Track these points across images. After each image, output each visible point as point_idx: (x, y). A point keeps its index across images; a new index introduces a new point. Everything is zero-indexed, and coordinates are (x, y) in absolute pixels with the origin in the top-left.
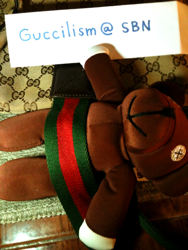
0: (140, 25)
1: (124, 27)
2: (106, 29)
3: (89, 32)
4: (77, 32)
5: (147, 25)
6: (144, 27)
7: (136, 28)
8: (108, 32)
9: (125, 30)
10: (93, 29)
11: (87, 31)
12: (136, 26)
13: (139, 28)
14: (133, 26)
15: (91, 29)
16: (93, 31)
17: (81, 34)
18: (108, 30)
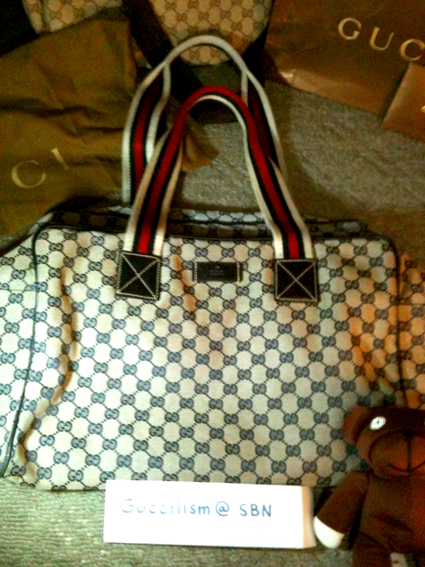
0: (260, 509)
1: (243, 510)
2: (222, 509)
3: (202, 510)
4: (189, 510)
5: (268, 510)
6: (265, 512)
7: (255, 512)
8: (224, 513)
9: (244, 513)
10: (207, 507)
11: (199, 508)
12: (256, 509)
13: (258, 513)
14: (253, 510)
15: (205, 506)
16: (207, 509)
17: (192, 511)
18: (224, 510)
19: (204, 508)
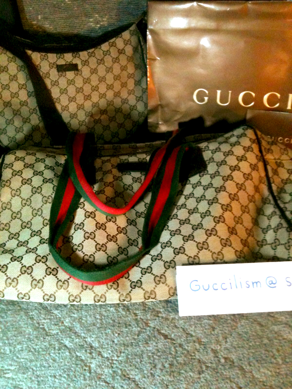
1: (288, 282)
2: (271, 282)
3: (255, 284)
4: (244, 285)
8: (273, 285)
9: (289, 284)
10: (258, 282)
11: (253, 283)
16: (258, 283)
17: (248, 286)
18: (272, 283)
19: (257, 283)
